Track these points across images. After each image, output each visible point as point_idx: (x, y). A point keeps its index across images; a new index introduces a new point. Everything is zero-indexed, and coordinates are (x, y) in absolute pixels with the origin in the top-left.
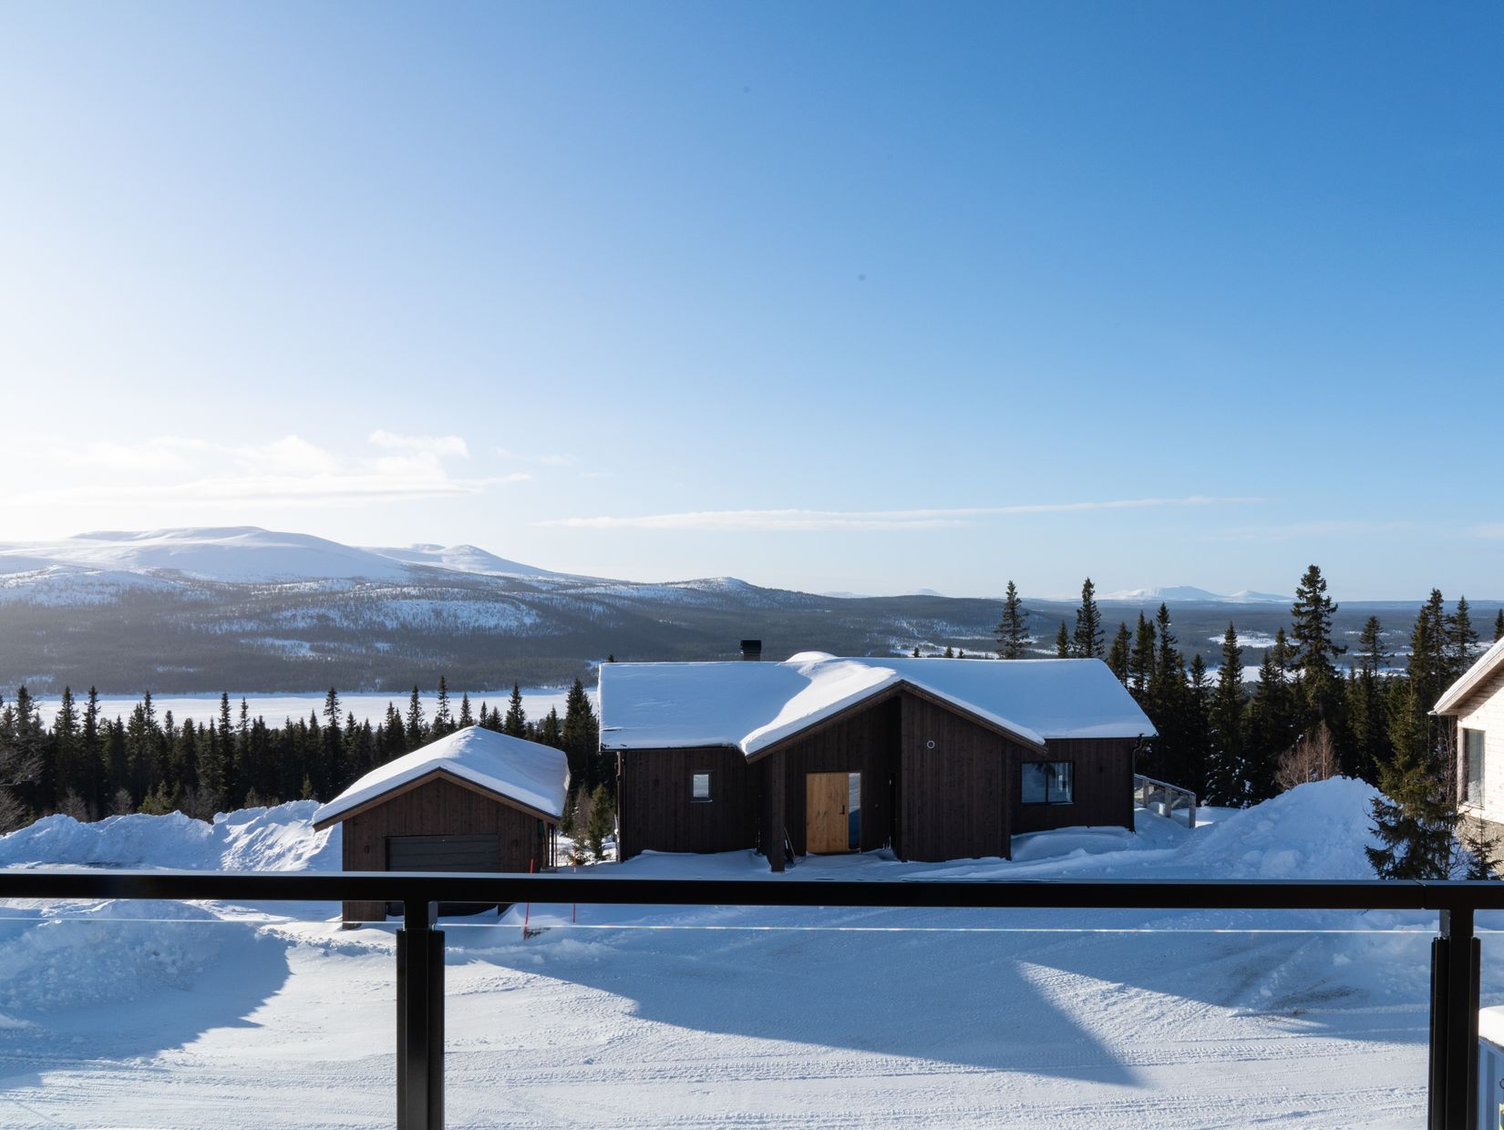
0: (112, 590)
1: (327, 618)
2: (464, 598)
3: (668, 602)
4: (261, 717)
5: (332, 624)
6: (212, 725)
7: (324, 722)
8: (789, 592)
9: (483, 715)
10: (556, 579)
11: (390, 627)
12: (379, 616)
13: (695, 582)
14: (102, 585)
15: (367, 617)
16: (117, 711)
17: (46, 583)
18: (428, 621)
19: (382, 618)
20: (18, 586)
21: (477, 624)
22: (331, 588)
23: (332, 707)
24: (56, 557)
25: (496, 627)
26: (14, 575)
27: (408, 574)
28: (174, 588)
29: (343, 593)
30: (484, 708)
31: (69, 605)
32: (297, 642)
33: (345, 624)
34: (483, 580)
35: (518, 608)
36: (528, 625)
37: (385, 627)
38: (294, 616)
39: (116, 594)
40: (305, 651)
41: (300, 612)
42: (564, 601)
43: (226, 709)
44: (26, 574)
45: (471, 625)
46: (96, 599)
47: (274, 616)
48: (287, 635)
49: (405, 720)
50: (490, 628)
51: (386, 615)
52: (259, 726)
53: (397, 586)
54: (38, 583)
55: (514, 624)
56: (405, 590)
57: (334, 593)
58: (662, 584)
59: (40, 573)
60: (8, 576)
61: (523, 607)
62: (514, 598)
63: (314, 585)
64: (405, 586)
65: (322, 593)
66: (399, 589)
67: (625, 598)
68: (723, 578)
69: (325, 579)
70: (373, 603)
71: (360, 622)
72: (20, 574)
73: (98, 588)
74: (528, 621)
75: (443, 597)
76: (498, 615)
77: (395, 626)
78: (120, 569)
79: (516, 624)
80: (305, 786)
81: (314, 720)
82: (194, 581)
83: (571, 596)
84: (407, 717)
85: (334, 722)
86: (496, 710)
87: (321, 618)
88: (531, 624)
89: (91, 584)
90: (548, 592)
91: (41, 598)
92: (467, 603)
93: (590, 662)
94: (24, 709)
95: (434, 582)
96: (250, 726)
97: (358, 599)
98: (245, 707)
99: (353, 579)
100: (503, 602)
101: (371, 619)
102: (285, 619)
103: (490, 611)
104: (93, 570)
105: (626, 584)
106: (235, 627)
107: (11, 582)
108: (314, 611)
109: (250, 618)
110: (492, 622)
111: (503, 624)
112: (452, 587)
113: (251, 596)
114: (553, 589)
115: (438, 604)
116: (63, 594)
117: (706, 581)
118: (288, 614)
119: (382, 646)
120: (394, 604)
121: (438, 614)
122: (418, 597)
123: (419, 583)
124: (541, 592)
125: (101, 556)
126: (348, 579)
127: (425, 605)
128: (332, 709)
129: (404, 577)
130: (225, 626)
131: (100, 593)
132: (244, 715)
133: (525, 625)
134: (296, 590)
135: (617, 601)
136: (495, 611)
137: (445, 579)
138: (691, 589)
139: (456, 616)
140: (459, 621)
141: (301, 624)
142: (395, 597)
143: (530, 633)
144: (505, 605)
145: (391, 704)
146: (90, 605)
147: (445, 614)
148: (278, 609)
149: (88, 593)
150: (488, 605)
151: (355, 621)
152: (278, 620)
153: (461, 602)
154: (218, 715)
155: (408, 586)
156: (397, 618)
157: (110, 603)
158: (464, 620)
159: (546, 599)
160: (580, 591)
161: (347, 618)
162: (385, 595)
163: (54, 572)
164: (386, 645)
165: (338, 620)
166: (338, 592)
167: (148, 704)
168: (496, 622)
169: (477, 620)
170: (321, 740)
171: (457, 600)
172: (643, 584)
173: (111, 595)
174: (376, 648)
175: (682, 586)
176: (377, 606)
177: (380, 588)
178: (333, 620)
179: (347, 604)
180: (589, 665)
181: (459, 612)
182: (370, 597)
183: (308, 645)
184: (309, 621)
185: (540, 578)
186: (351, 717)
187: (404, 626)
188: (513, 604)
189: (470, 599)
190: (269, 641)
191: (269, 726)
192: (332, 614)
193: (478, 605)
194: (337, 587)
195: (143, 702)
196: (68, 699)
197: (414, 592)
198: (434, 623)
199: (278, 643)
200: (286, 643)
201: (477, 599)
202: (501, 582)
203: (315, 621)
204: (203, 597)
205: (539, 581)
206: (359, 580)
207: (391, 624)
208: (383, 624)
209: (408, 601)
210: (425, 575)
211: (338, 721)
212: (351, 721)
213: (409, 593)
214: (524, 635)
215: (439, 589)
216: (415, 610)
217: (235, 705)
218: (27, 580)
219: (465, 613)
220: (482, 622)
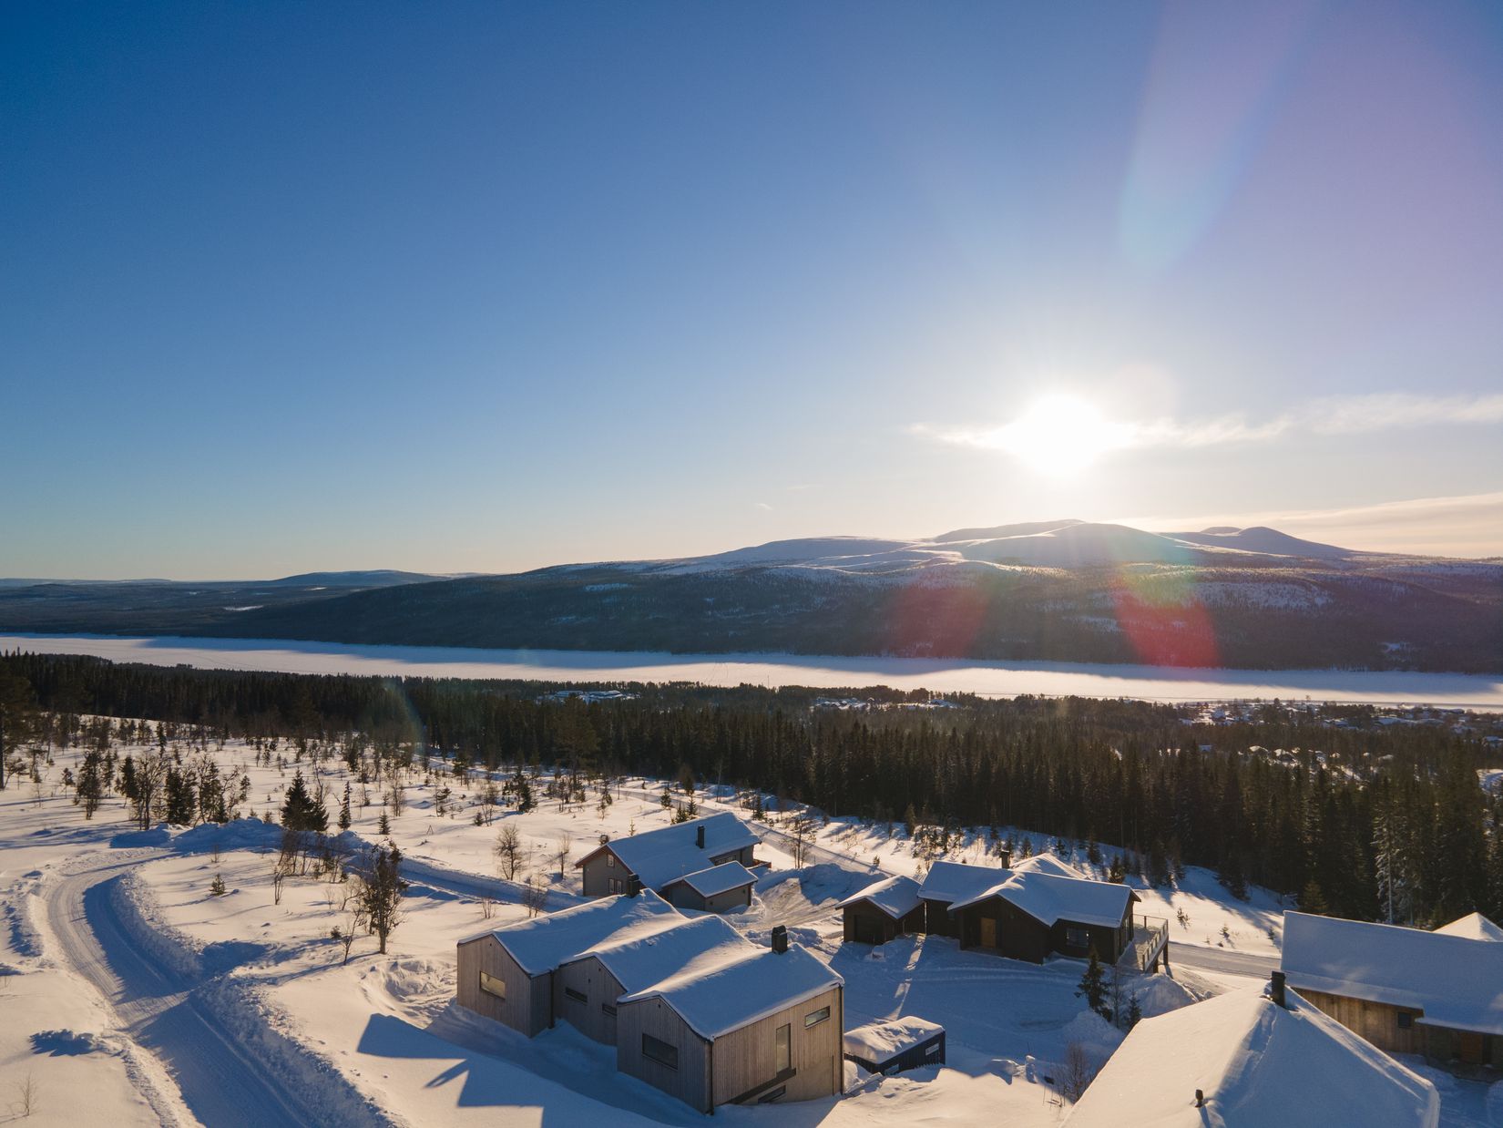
1: (1132, 598)
5: (1135, 603)
10: (1354, 558)
11: (1184, 607)
12: (1175, 597)
15: (1162, 596)
18: (1220, 601)
19: (1178, 598)
21: (1266, 605)
25: (1286, 606)
32: (1106, 620)
33: (1147, 603)
35: (1309, 589)
36: (1320, 605)
37: (1180, 606)
38: (1105, 597)
40: (1112, 627)
42: (1361, 582)
45: (1261, 604)
48: (1099, 612)
50: (1279, 609)
51: (1182, 596)
55: (1305, 604)
58: (1483, 560)
61: (1315, 588)
70: (1171, 585)
71: (1159, 602)
74: (1319, 601)
75: (1235, 579)
76: (1288, 596)
77: (1189, 605)
79: (1307, 604)
87: (1127, 598)
88: (1323, 604)
92: (1256, 585)
93: (1387, 644)
100: (1294, 583)
101: (1168, 600)
103: (1280, 591)
106: (1059, 607)
108: (1120, 593)
109: (1068, 598)
110: (1282, 603)
111: (1293, 605)
115: (1230, 585)
116: (941, 581)
119: (1177, 624)
120: (1189, 586)
121: (1229, 595)
122: (1211, 580)
124: (1337, 570)
127: (1217, 586)
130: (1051, 605)
133: (1316, 605)
134: (1107, 575)
136: (1285, 592)
139: (1245, 597)
140: (1247, 601)
141: (1110, 604)
142: (1190, 580)
143: (1322, 613)
144: (1296, 587)
147: (1236, 595)
150: (1278, 586)
151: (1155, 601)
152: (1092, 600)
153: (1251, 584)
156: (1190, 598)
158: (1255, 600)
159: (1341, 577)
161: (1146, 598)
164: (1181, 623)
165: (1141, 600)
168: (1286, 602)
169: (1267, 601)
171: (1248, 581)
174: (1173, 626)
176: (1173, 588)
178: (1137, 599)
179: (1148, 586)
180: (1386, 647)
181: (1248, 593)
183: (1114, 622)
184: (1116, 601)
187: (1197, 606)
188: (1304, 585)
190: (1085, 617)
192: (1136, 594)
193: (1269, 586)
198: (1226, 602)
199: (1092, 619)
200: (1098, 619)
203: (1120, 601)
207: (1185, 604)
208: (1177, 604)
209: (1202, 583)
214: (1315, 615)
215: (1231, 572)
216: (1208, 592)
219: (1256, 594)
220: (1272, 602)
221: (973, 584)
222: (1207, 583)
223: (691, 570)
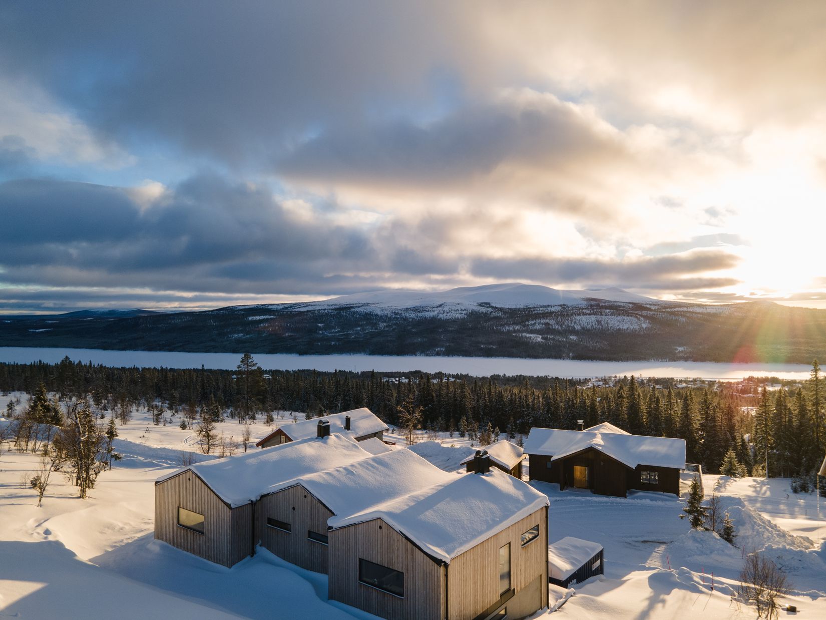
0: (465, 312)
1: (549, 324)
2: (612, 314)
3: (725, 315)
5: (551, 327)
10: (660, 304)
11: (577, 329)
12: (572, 323)
14: (461, 310)
15: (566, 324)
18: (594, 326)
19: (573, 324)
21: (618, 328)
22: (551, 310)
25: (628, 329)
27: (585, 302)
28: (488, 311)
29: (555, 312)
31: (450, 318)
32: (536, 335)
33: (557, 327)
34: (622, 305)
35: (638, 319)
36: (644, 328)
37: (575, 328)
38: (535, 323)
39: (466, 314)
40: (539, 339)
41: (538, 321)
42: (664, 316)
45: (615, 328)
46: (459, 316)
48: (532, 332)
50: (625, 330)
51: (575, 323)
53: (580, 308)
55: (637, 327)
56: (584, 311)
57: (552, 312)
61: (642, 318)
62: (637, 314)
63: (544, 309)
64: (584, 309)
65: (547, 312)
66: (581, 310)
67: (698, 313)
69: (549, 306)
70: (569, 317)
71: (564, 326)
73: (460, 312)
74: (644, 326)
75: (602, 314)
76: (629, 323)
77: (579, 328)
82: (495, 307)
83: (668, 312)
87: (546, 324)
88: (646, 328)
89: (458, 310)
90: (655, 310)
92: (613, 317)
93: (678, 348)
95: (598, 306)
100: (631, 316)
101: (568, 325)
102: (531, 325)
103: (625, 321)
105: (699, 306)
106: (511, 328)
108: (543, 321)
109: (516, 324)
110: (626, 327)
111: (631, 327)
112: (606, 308)
113: (517, 314)
114: (658, 309)
115: (599, 317)
116: (448, 314)
119: (573, 337)
120: (578, 318)
121: (599, 322)
122: (590, 314)
123: (591, 306)
124: (651, 310)
126: (559, 306)
127: (593, 318)
129: (584, 304)
130: (507, 328)
131: (461, 313)
133: (642, 328)
134: (536, 312)
135: (694, 314)
136: (627, 321)
137: (604, 304)
139: (608, 324)
140: (609, 326)
141: (538, 327)
142: (579, 314)
143: (645, 332)
144: (632, 318)
146: (458, 318)
147: (602, 322)
150: (624, 317)
151: (561, 326)
152: (528, 325)
153: (610, 317)
155: (585, 309)
156: (580, 324)
157: (464, 318)
158: (612, 325)
159: (654, 314)
160: (673, 310)
161: (557, 324)
162: (575, 313)
164: (575, 337)
165: (554, 325)
168: (628, 326)
169: (618, 326)
171: (608, 315)
173: (465, 314)
174: (571, 339)
176: (571, 319)
177: (572, 309)
178: (552, 325)
179: (558, 318)
180: (677, 349)
181: (609, 321)
182: (568, 314)
183: (541, 337)
184: (541, 325)
185: (651, 303)
187: (583, 328)
188: (636, 317)
189: (615, 315)
190: (524, 334)
192: (551, 322)
193: (619, 318)
194: (553, 309)
197: (588, 311)
198: (597, 326)
199: (528, 335)
200: (532, 335)
201: (618, 314)
202: (630, 305)
203: (544, 325)
204: (499, 315)
205: (651, 305)
206: (564, 306)
207: (577, 327)
208: (573, 327)
209: (585, 316)
210: (593, 303)
213: (586, 312)
214: (642, 333)
215: (600, 310)
216: (588, 321)
219: (612, 322)
220: (621, 326)
221: (466, 316)
222: (588, 316)
223: (310, 308)
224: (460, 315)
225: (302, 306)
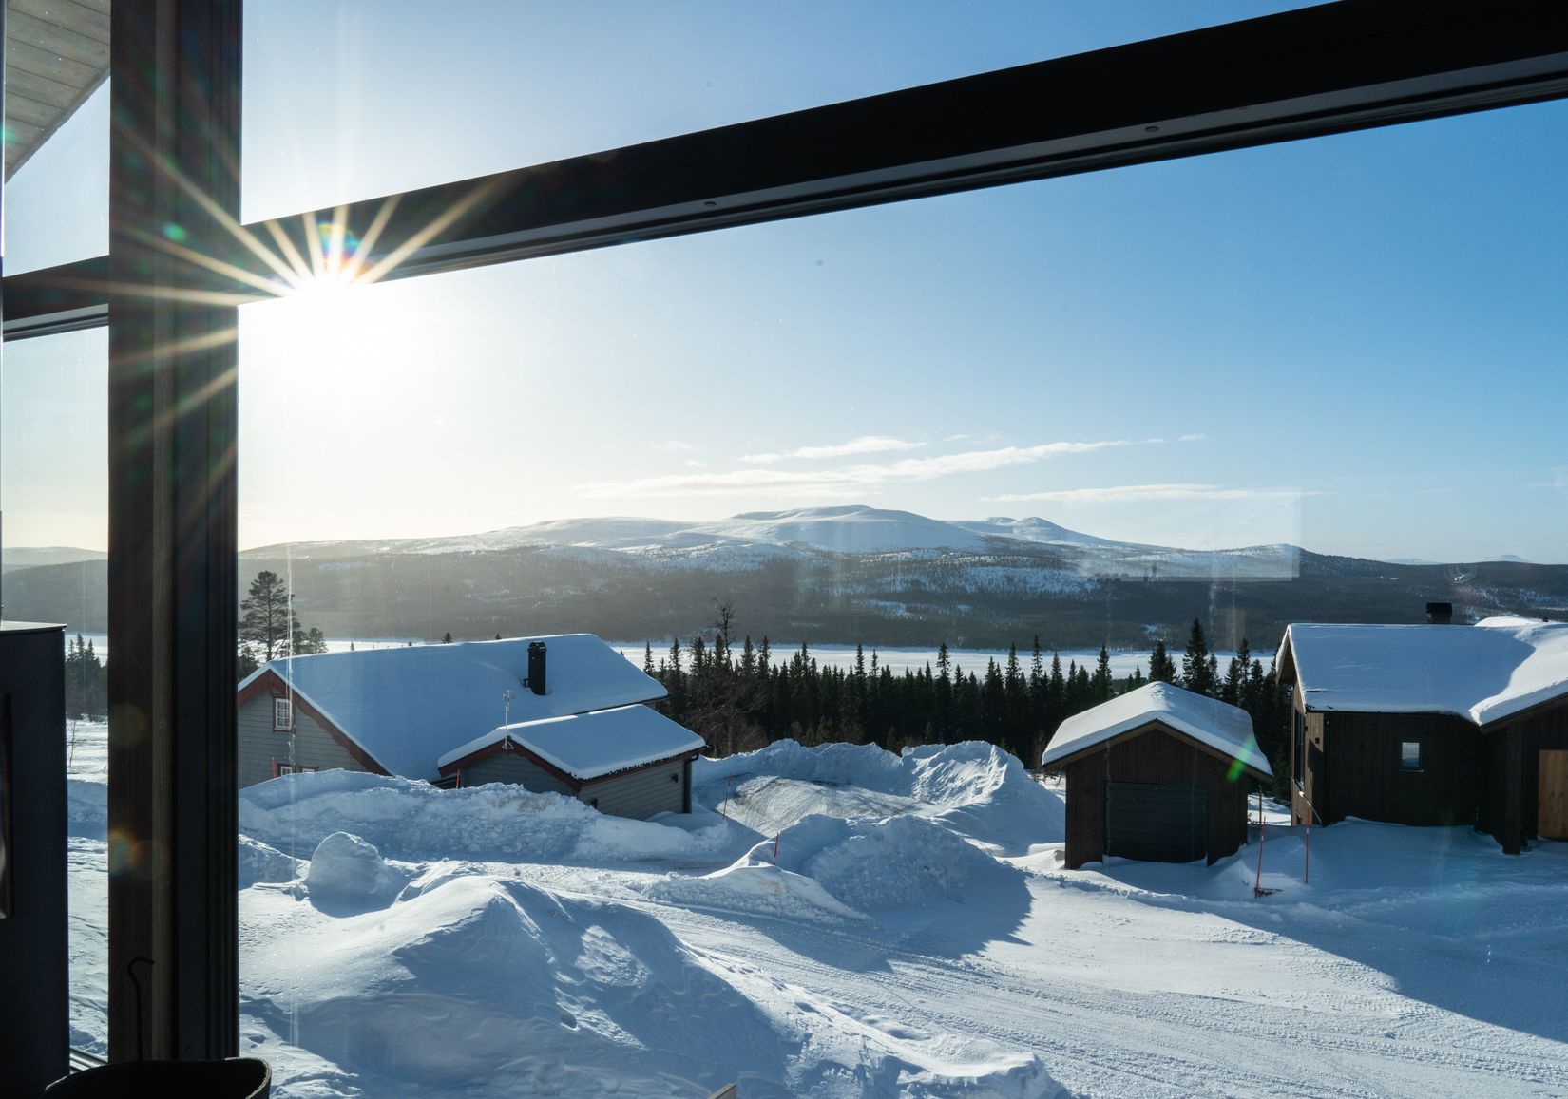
0: (762, 558)
1: (919, 583)
2: (1033, 566)
4: (888, 667)
5: (924, 588)
6: (851, 671)
7: (936, 673)
8: (1351, 558)
9: (1072, 672)
10: (1114, 548)
11: (970, 591)
12: (961, 581)
13: (1250, 549)
14: (753, 555)
15: (951, 582)
16: (780, 658)
17: (716, 554)
18: (1001, 586)
19: (963, 583)
20: (697, 556)
21: (1044, 590)
22: (922, 557)
23: (943, 661)
24: (722, 533)
25: (1061, 592)
26: (695, 548)
27: (984, 543)
28: (804, 557)
29: (931, 561)
30: (1073, 666)
31: (731, 571)
32: (895, 604)
33: (934, 588)
34: (1049, 548)
36: (1090, 590)
37: (966, 591)
38: (894, 580)
39: (764, 562)
41: (897, 577)
42: (1123, 569)
43: (860, 660)
44: (703, 547)
45: (1040, 590)
46: (749, 566)
47: (879, 581)
48: (888, 597)
49: (1004, 673)
51: (966, 580)
52: (887, 673)
53: (976, 554)
54: (710, 554)
56: (982, 558)
57: (924, 562)
58: (1217, 552)
59: (711, 547)
60: (692, 548)
62: (1075, 565)
63: (908, 554)
64: (982, 555)
65: (915, 562)
66: (977, 558)
67: (1180, 565)
68: (1280, 545)
69: (918, 549)
70: (956, 570)
71: (946, 587)
72: (699, 547)
73: (750, 558)
74: (1090, 586)
75: (1014, 564)
76: (1065, 581)
77: (975, 590)
78: (766, 543)
79: (1079, 589)
80: (927, 728)
81: (928, 671)
82: (818, 552)
83: (1128, 563)
84: (1006, 670)
85: (944, 674)
86: (1082, 667)
87: (915, 583)
88: (1093, 590)
89: (746, 555)
90: (1106, 559)
91: (713, 566)
92: (1033, 569)
93: (1147, 626)
94: (719, 654)
95: (1007, 551)
96: (879, 674)
97: (944, 567)
98: (875, 657)
99: (939, 549)
100: (1067, 569)
101: (954, 584)
102: (887, 584)
103: (1056, 577)
104: (747, 543)
105: (1181, 551)
107: (693, 553)
108: (909, 577)
109: (859, 583)
110: (1058, 588)
111: (1067, 589)
112: (1022, 556)
113: (860, 564)
114: (1112, 556)
115: (1010, 571)
116: (727, 563)
117: (1262, 549)
118: (889, 579)
119: (963, 608)
120: (973, 571)
121: (1010, 580)
122: (993, 565)
123: (993, 552)
124: (1100, 559)
125: (751, 533)
126: (935, 548)
127: (999, 571)
128: (943, 662)
129: (980, 546)
130: (842, 589)
131: (753, 561)
132: (874, 664)
133: (1087, 590)
134: (895, 558)
136: (1061, 577)
137: (1016, 547)
138: (1246, 556)
139: (1025, 582)
140: (1028, 587)
141: (899, 588)
142: (974, 565)
143: (1093, 597)
144: (1068, 572)
145: (991, 659)
146: (746, 571)
147: (1016, 580)
148: (880, 575)
149: (744, 562)
150: (1051, 571)
151: (942, 586)
152: (881, 584)
153: (1029, 570)
154: (855, 664)
155: (985, 555)
156: (976, 583)
157: (760, 570)
158: (1033, 585)
159: (1106, 566)
160: (1137, 558)
161: (934, 582)
162: (965, 563)
163: (721, 545)
164: (965, 607)
165: (928, 585)
166: (927, 561)
167: (805, 652)
168: (1061, 587)
169: (1044, 586)
170: (934, 689)
171: (1027, 567)
172: (1198, 552)
173: (760, 563)
174: (958, 610)
175: (1238, 553)
176: (959, 572)
177: (961, 556)
178: (924, 585)
179: (935, 571)
181: (1028, 578)
182: (953, 565)
183: (903, 606)
184: (905, 585)
185: (1100, 546)
186: (958, 669)
187: (981, 591)
188: (1076, 571)
189: (1037, 566)
190: (873, 602)
191: (894, 674)
192: (923, 579)
193: (1046, 571)
194: (927, 556)
195: (801, 651)
196: (748, 648)
197: (990, 560)
198: (1007, 587)
199: (880, 604)
200: (886, 604)
201: (1044, 566)
202: (1064, 550)
203: (910, 585)
204: (825, 565)
205: (1100, 550)
206: (945, 550)
207: (970, 588)
208: (964, 589)
209: (985, 568)
210: (999, 545)
211: (948, 672)
212: (959, 673)
213: (985, 561)
214: (1088, 599)
215: (1010, 558)
216: (991, 577)
217: (867, 655)
218: (703, 552)
219: (1034, 579)
220: (1049, 587)
221: (762, 567)
222: (991, 568)
223: (449, 549)
224: (751, 565)
225: (431, 545)
